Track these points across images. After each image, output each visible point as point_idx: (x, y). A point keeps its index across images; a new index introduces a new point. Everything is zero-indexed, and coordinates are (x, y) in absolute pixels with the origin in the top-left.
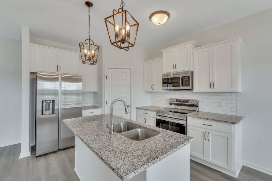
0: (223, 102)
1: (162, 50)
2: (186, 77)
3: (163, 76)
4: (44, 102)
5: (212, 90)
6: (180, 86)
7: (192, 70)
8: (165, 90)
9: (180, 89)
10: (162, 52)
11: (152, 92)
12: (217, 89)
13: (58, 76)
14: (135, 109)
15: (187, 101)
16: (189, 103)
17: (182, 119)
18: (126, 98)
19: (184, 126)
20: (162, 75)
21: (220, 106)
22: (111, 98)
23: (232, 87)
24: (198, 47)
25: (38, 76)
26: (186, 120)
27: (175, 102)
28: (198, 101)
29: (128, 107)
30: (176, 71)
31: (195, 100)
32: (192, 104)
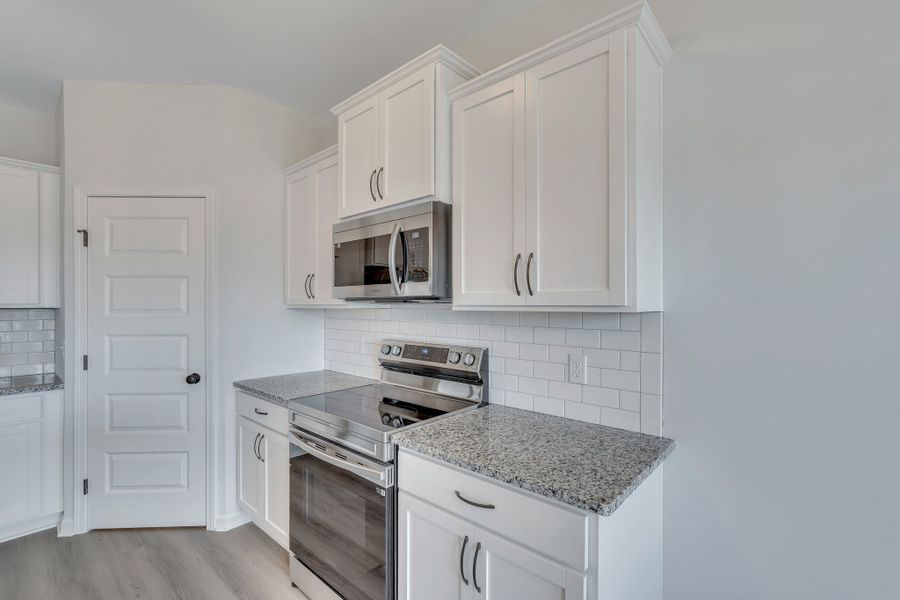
0: (586, 358)
1: (334, 110)
2: (416, 235)
3: (336, 231)
5: (524, 300)
6: (388, 281)
7: (445, 200)
8: (348, 300)
9: (393, 295)
10: (335, 118)
11: (330, 310)
12: (547, 294)
14: (232, 391)
15: (441, 353)
16: (447, 366)
17: (373, 454)
19: (383, 493)
20: (334, 226)
21: (573, 379)
22: (107, 339)
23: (608, 287)
24: (468, 77)
26: (394, 462)
27: (400, 359)
28: (486, 354)
29: (194, 379)
30: (380, 204)
31: (472, 351)
32: (460, 367)
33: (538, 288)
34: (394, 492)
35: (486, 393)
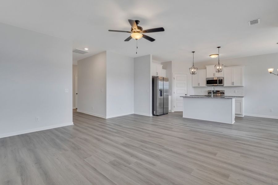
0: (236, 91)
3: (206, 79)
5: (233, 86)
8: (208, 86)
10: (206, 67)
12: (235, 85)
15: (219, 91)
18: (185, 90)
23: (241, 84)
25: (159, 78)
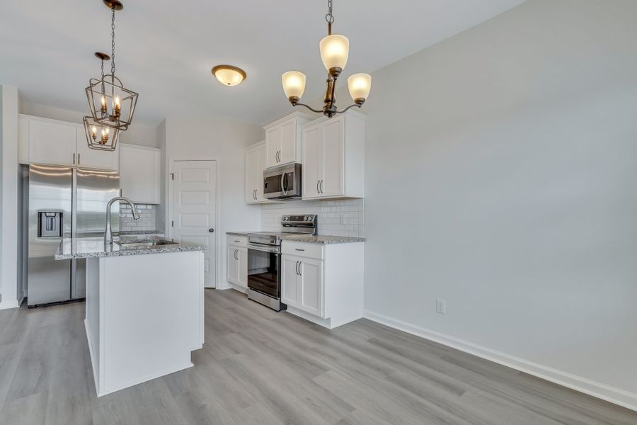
0: (345, 216)
1: (264, 128)
2: (290, 175)
3: (265, 173)
4: (43, 214)
5: (321, 195)
6: (281, 191)
7: (300, 163)
8: (268, 199)
9: (283, 196)
10: (265, 131)
13: (70, 174)
14: (225, 235)
15: (301, 218)
16: (304, 222)
18: (208, 216)
19: (277, 255)
20: (264, 171)
25: (32, 172)
26: (280, 246)
27: (289, 222)
28: (316, 216)
29: (211, 231)
30: (279, 163)
31: (312, 216)
32: (308, 222)
33: (324, 191)
34: (280, 255)
35: (316, 231)
